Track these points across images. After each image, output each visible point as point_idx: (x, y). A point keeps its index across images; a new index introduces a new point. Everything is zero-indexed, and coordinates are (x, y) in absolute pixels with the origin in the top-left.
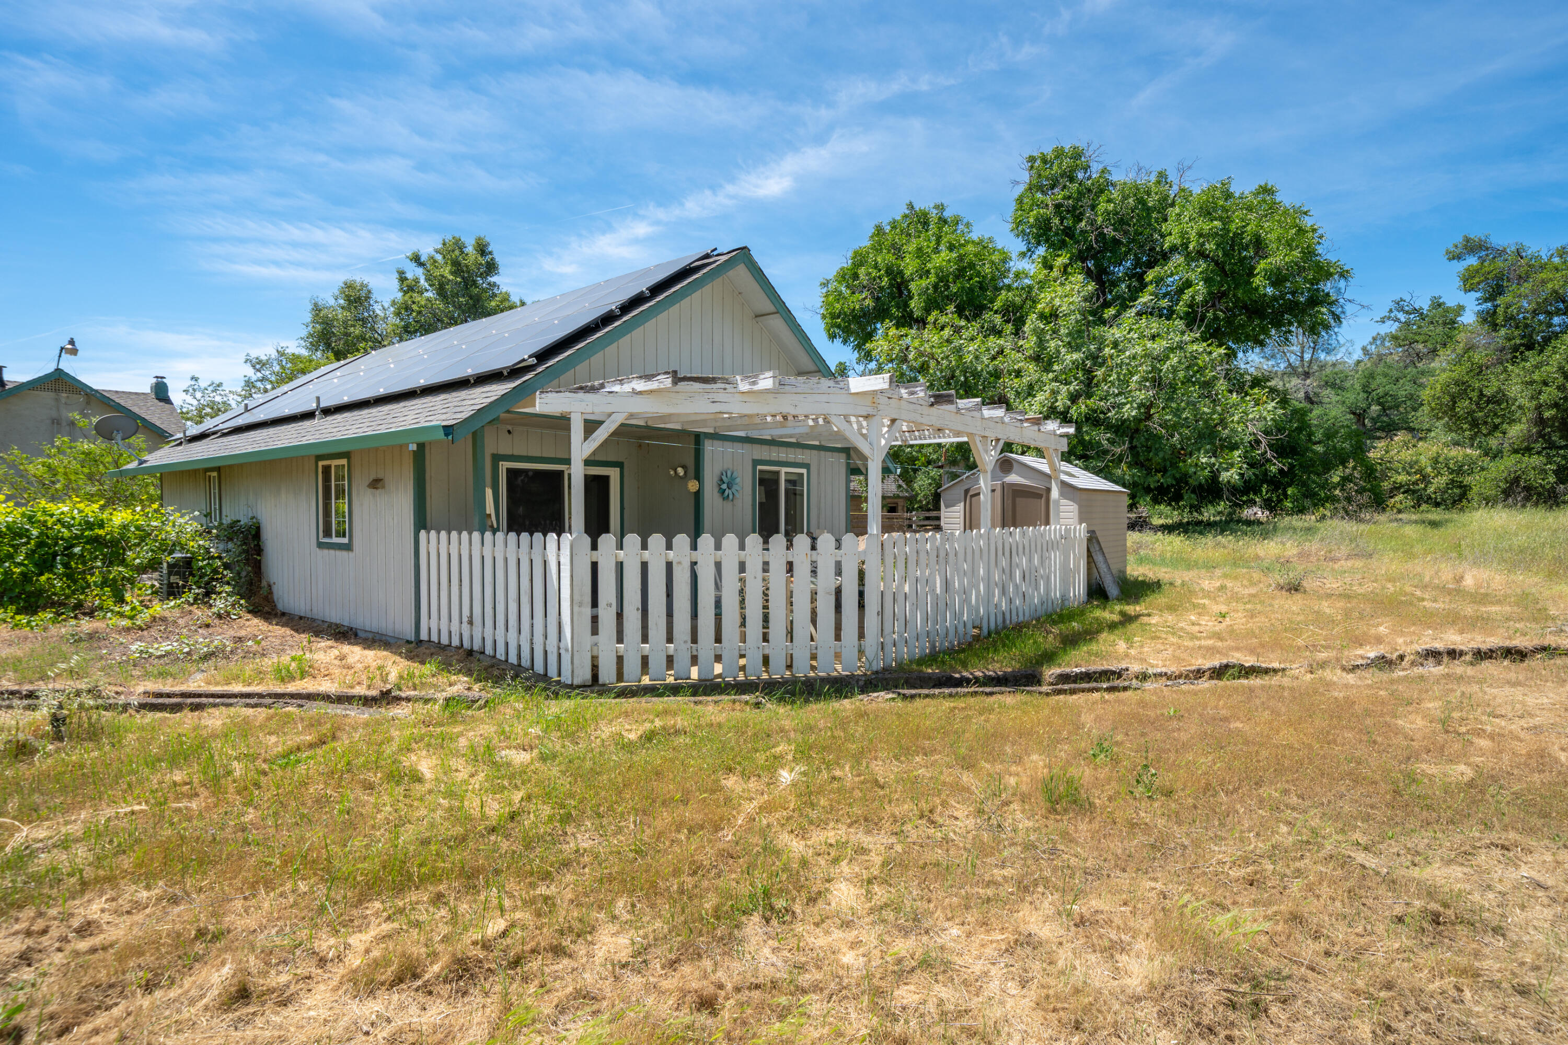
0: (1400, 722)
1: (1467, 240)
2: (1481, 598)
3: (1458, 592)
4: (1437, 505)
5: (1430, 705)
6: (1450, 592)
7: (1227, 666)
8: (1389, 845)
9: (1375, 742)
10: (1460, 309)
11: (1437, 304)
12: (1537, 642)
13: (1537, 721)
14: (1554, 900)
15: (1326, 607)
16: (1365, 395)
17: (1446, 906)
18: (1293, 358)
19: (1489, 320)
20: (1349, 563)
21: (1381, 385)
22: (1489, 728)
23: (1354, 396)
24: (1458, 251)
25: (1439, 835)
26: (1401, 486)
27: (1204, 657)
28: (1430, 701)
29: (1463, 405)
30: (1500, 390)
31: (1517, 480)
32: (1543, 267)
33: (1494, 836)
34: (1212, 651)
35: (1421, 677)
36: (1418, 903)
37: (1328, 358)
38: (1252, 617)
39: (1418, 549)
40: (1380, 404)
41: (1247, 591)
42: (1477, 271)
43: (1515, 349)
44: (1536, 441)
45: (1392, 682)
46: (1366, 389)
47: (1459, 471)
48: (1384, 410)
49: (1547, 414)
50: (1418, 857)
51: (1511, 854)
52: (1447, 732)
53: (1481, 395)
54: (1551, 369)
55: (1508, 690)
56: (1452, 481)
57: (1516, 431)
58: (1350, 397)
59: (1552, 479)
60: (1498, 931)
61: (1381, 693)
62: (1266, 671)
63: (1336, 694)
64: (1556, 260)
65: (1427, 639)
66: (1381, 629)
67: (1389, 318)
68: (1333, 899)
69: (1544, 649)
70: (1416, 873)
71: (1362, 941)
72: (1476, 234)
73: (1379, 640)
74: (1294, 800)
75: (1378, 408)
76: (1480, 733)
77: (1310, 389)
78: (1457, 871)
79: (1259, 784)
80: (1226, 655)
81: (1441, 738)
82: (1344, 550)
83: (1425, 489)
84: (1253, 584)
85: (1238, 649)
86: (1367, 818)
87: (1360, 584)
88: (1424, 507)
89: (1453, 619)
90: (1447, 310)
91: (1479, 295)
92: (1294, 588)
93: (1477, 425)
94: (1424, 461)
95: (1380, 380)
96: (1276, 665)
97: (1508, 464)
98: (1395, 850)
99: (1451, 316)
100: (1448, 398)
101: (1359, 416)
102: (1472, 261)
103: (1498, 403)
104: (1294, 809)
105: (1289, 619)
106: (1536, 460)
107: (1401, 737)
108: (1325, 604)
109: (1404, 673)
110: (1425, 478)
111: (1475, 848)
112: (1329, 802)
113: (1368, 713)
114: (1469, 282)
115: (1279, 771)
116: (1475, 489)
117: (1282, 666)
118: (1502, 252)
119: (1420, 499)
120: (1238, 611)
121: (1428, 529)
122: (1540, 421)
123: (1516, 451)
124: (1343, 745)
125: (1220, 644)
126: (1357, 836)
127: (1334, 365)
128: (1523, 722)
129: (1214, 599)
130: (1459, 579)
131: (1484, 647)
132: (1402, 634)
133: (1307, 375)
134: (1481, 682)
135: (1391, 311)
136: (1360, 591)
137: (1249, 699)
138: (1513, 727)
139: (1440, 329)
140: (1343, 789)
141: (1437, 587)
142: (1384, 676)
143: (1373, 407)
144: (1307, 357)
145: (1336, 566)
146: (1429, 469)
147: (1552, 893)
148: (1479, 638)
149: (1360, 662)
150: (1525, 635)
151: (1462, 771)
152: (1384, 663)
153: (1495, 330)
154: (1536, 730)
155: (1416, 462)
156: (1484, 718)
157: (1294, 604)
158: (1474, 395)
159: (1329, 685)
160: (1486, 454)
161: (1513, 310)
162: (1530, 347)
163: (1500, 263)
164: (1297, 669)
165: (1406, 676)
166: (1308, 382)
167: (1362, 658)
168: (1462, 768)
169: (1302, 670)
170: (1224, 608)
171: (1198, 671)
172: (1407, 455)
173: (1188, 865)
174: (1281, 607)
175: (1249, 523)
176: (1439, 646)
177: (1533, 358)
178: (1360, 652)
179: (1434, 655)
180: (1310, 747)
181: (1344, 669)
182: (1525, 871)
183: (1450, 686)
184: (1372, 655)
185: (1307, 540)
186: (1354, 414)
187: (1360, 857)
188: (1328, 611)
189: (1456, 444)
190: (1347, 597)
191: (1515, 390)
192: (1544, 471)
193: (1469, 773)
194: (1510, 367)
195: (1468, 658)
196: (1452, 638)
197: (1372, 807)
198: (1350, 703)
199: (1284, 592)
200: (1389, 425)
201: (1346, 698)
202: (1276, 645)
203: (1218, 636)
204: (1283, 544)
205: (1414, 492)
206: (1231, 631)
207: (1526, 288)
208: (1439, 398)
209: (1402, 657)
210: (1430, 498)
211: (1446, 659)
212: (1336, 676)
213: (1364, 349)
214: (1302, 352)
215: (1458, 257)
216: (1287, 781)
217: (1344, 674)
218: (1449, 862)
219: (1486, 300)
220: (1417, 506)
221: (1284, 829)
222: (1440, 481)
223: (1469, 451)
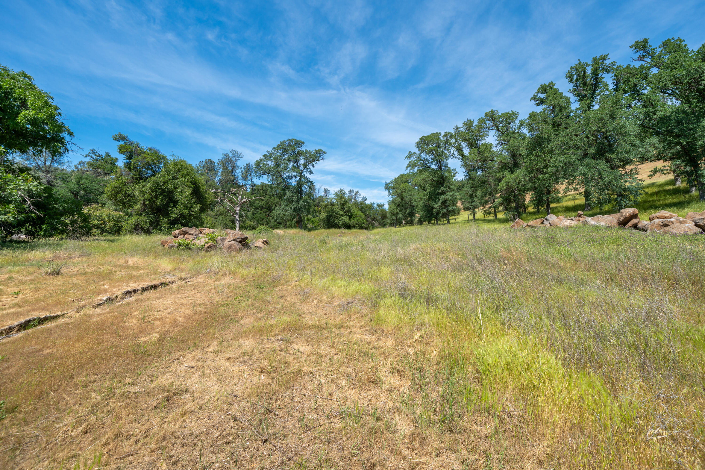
0: (127, 324)
1: (120, 135)
2: (136, 268)
3: (127, 267)
4: (109, 233)
5: (135, 314)
6: (125, 267)
7: (30, 321)
8: (141, 378)
9: (120, 336)
10: (116, 160)
11: (108, 155)
12: (160, 282)
13: (170, 310)
14: (196, 370)
15: (75, 280)
16: (78, 186)
17: (169, 391)
18: (40, 163)
19: (128, 166)
20: (80, 259)
21: (85, 183)
22: (158, 317)
23: (73, 186)
24: (117, 138)
25: (156, 364)
26: (95, 225)
27: (12, 319)
28: (135, 312)
29: (119, 196)
30: (132, 193)
31: (138, 225)
32: (145, 152)
33: (173, 356)
34: (17, 315)
35: (128, 303)
36: (161, 396)
37: (59, 166)
38: (36, 292)
39: (109, 251)
40: (84, 191)
41: (27, 278)
42: (124, 147)
43: (137, 179)
44: (143, 212)
45: (118, 307)
46: (78, 183)
47: (117, 220)
48: (86, 193)
49: (146, 203)
50: (152, 377)
51: (180, 360)
52: (145, 322)
53: (126, 193)
54: (147, 188)
55: (158, 301)
56: (115, 224)
57: (137, 207)
58: (71, 186)
59: (148, 225)
60: (187, 391)
61: (115, 314)
62: (54, 318)
63: (94, 320)
64: (148, 151)
65: (125, 287)
66: (106, 286)
67: (89, 156)
68: (128, 415)
69: (162, 284)
70: (154, 384)
71: (146, 427)
72: (124, 134)
73: (106, 291)
74: (93, 377)
75: (83, 192)
76: (155, 319)
77: (50, 179)
78: (168, 375)
79: (71, 378)
80: (28, 315)
81: (143, 325)
82: (77, 253)
83: (105, 227)
84: (30, 274)
85: (34, 310)
86: (127, 371)
87: (88, 268)
88: (104, 234)
89: (131, 278)
90: (112, 159)
91: (124, 156)
92: (57, 273)
93: (124, 204)
94: (104, 215)
95: (84, 181)
96: (59, 313)
97: (134, 219)
98: (144, 379)
99: (113, 161)
100: (114, 192)
101: (76, 194)
102: (122, 143)
103: (131, 197)
104: (94, 382)
105: (58, 289)
106: (144, 218)
107: (129, 330)
108: (74, 279)
109: (119, 303)
110: (105, 223)
111: (169, 363)
112: (110, 371)
113: (113, 324)
114: (121, 150)
115: (81, 367)
116: (124, 228)
117: (63, 313)
118: (132, 143)
119: (103, 231)
120: (26, 289)
121: (111, 243)
122: (144, 205)
123: (137, 214)
124: (107, 341)
125: (20, 310)
126: (127, 381)
127: (62, 170)
128: (167, 311)
129: (6, 285)
130: (127, 262)
131: (145, 287)
132: (116, 287)
133: (48, 172)
134: (149, 299)
135: (89, 153)
136: (89, 271)
137: (50, 334)
138: (164, 314)
139: (109, 165)
140: (114, 362)
141: (120, 266)
142: (112, 306)
143: (81, 192)
144: (48, 163)
145: (74, 261)
146: (106, 219)
147: (196, 368)
148: (142, 283)
149: (100, 302)
150: (155, 280)
151: (155, 336)
152: (110, 300)
153: (130, 171)
154: (171, 312)
155: (101, 216)
156: (155, 313)
157: (58, 281)
158: (123, 193)
159: (90, 316)
160: (127, 215)
161: (136, 165)
162: (141, 179)
163: (131, 147)
164: (71, 312)
165: (122, 304)
166: (49, 175)
167: (101, 300)
168: (155, 335)
169: (73, 313)
170: (16, 290)
171: (10, 328)
172: (97, 213)
173: (43, 445)
174: (52, 283)
175: (18, 242)
176: (130, 289)
177: (142, 183)
178: (99, 298)
179: (128, 293)
180: (92, 348)
181: (93, 307)
182: (186, 364)
183: (139, 304)
184: (105, 298)
185: (57, 250)
186: (73, 193)
187: (133, 389)
188: (77, 282)
189: (116, 210)
190: (84, 274)
191: (137, 193)
192: (146, 222)
193: (157, 335)
194: (135, 185)
195: (140, 292)
196: (132, 286)
197: (128, 364)
198: (103, 322)
199: (51, 276)
200: (88, 200)
201: (101, 320)
202: (57, 303)
203: (17, 305)
204: (44, 252)
205: (100, 228)
206: (26, 302)
207: (140, 158)
208: (111, 192)
209: (117, 297)
210: (107, 230)
211: (132, 294)
212: (90, 311)
213: (75, 166)
214: (45, 161)
215: (117, 140)
216: (87, 369)
217: (94, 309)
218: (164, 373)
219: (127, 159)
220: (101, 234)
221: (94, 394)
222: (111, 224)
223: (121, 213)
